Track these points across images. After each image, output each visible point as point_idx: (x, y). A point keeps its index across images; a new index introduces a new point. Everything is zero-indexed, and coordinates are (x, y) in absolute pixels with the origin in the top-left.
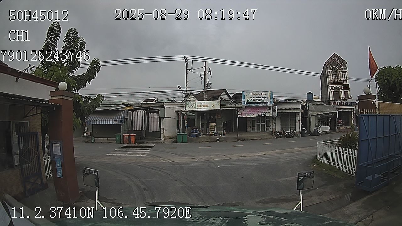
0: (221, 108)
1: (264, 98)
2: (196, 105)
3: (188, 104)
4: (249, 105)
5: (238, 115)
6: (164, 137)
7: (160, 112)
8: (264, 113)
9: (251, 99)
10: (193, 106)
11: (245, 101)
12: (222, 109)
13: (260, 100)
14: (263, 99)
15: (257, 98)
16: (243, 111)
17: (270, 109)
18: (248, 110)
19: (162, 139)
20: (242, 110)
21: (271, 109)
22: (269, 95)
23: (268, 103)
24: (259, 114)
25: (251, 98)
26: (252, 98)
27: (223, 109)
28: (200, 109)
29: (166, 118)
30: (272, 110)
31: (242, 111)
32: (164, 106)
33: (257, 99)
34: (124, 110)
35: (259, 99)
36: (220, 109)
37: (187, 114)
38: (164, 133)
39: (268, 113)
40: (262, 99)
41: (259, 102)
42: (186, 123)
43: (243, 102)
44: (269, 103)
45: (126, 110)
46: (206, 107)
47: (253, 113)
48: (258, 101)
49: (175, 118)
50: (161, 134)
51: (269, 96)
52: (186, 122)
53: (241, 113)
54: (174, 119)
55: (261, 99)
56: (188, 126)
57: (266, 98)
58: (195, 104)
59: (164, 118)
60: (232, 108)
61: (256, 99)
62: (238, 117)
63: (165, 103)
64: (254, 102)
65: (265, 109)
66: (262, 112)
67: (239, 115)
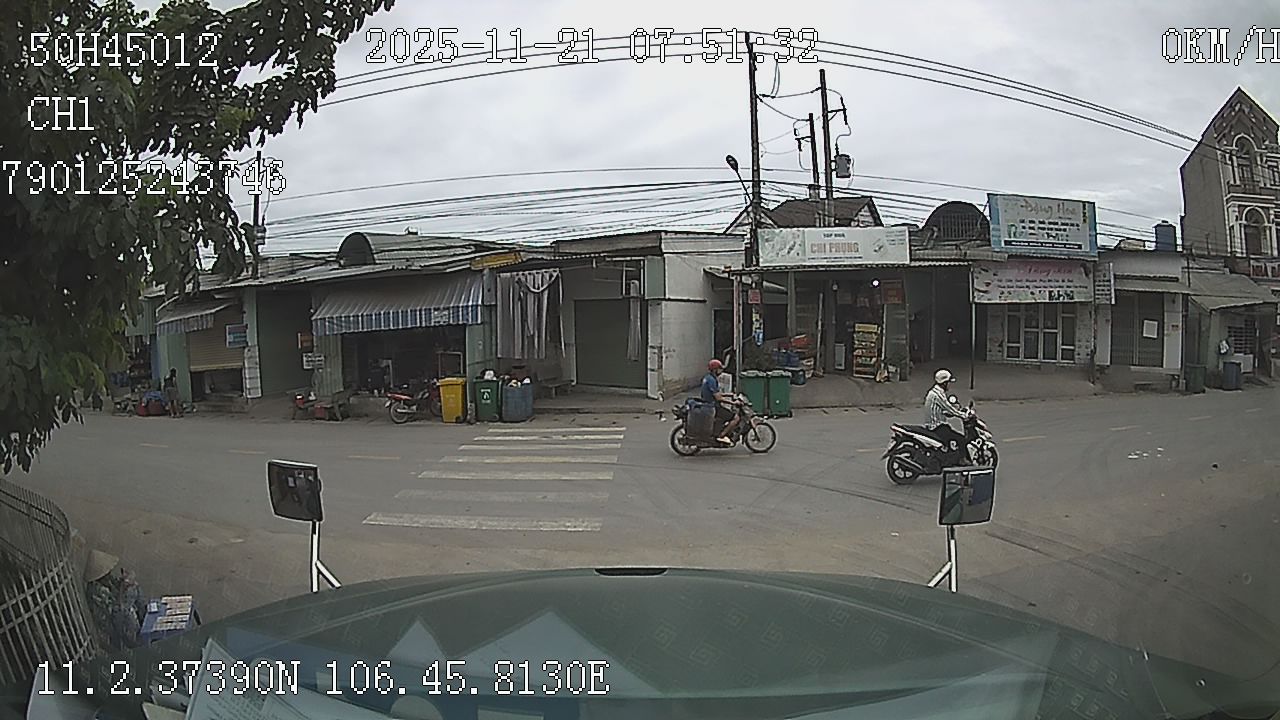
0: (911, 260)
1: (1067, 225)
2: (803, 244)
3: (767, 240)
4: (1014, 250)
5: (975, 294)
6: (663, 384)
7: (647, 274)
8: (1068, 287)
9: (1024, 228)
10: (791, 249)
11: (1000, 235)
12: (913, 264)
13: (1054, 233)
14: (1065, 230)
15: (1043, 223)
16: (995, 275)
17: (1087, 275)
18: (1012, 274)
19: (649, 395)
20: (991, 273)
21: (1091, 276)
22: (1084, 213)
23: (1080, 247)
24: (1050, 292)
25: (1023, 221)
26: (1027, 225)
27: (917, 264)
28: (824, 263)
29: (669, 300)
30: (1094, 276)
31: (987, 277)
32: (661, 250)
33: (1044, 229)
34: (481, 271)
35: (1052, 229)
36: (908, 262)
37: (759, 285)
38: (661, 367)
39: (1080, 289)
40: (1060, 230)
41: (1051, 240)
42: (756, 325)
43: (992, 239)
44: (1086, 248)
45: (485, 272)
46: (848, 255)
47: (1027, 287)
48: (1049, 235)
49: (704, 301)
50: (649, 372)
51: (1084, 221)
52: (755, 317)
53: (988, 284)
54: (702, 304)
55: (1057, 230)
56: (764, 339)
57: (1072, 225)
58: (798, 242)
59: (664, 303)
60: (952, 263)
61: (1039, 228)
62: (976, 300)
63: (663, 234)
64: (1032, 239)
65: (1070, 271)
66: (1061, 284)
67: (980, 291)
